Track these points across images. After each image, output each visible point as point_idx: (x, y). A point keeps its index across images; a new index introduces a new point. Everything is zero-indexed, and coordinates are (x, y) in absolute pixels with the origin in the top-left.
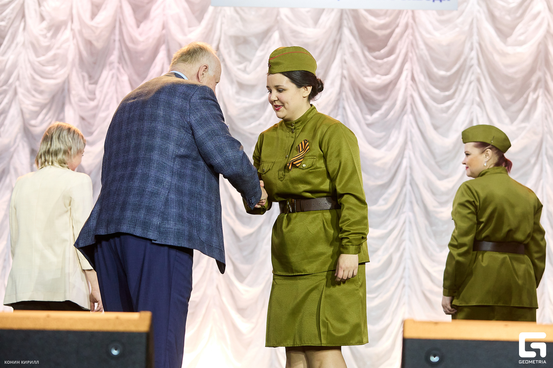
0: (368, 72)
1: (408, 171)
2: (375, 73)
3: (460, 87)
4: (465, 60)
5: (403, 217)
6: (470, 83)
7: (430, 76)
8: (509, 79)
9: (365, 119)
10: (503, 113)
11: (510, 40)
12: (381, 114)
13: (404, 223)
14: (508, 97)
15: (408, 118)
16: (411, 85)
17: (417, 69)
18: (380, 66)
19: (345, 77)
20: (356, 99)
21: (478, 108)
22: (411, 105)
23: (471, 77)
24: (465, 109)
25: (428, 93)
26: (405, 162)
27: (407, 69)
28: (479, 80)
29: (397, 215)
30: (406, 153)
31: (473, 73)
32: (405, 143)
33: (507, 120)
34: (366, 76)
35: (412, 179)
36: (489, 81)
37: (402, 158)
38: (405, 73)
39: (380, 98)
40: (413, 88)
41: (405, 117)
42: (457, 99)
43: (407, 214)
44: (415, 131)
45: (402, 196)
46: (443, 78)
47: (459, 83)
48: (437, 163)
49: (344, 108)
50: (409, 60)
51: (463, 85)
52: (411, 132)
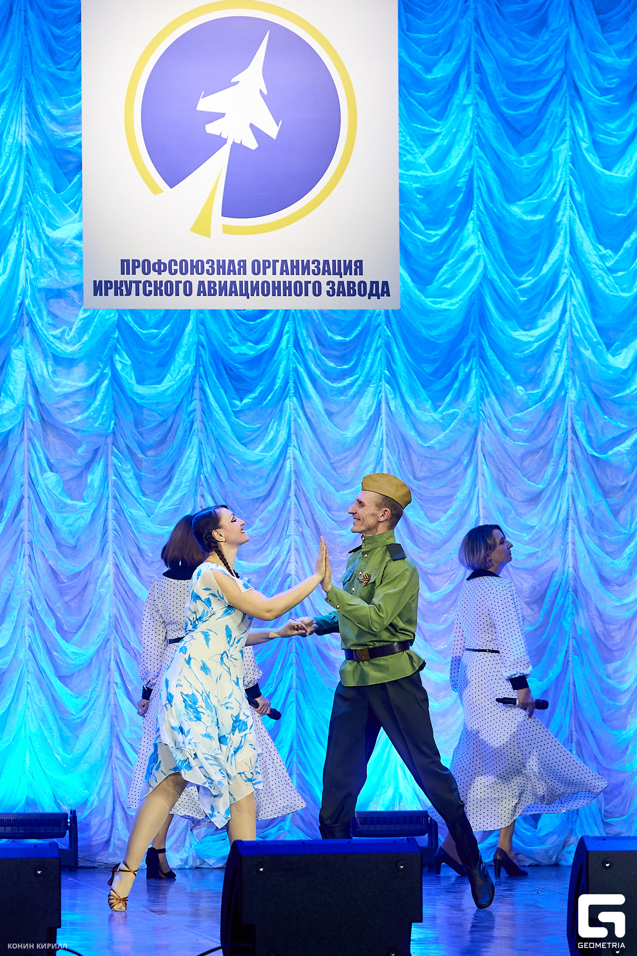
0: (236, 339)
1: (293, 478)
2: (244, 339)
3: (363, 357)
4: (370, 319)
5: (287, 543)
6: (377, 350)
7: (321, 341)
8: (431, 344)
9: (232, 405)
10: (423, 393)
11: (431, 288)
12: (254, 399)
13: (289, 550)
14: (429, 368)
15: (291, 403)
16: (294, 355)
17: (303, 332)
18: (251, 329)
19: (203, 347)
20: (219, 375)
21: (387, 386)
22: (295, 383)
23: (378, 342)
24: (371, 389)
25: (317, 365)
26: (289, 465)
27: (287, 332)
28: (388, 346)
29: (279, 541)
30: (290, 450)
31: (380, 337)
32: (289, 437)
33: (429, 405)
34: (234, 345)
35: (299, 488)
36: (403, 348)
37: (285, 460)
38: (285, 338)
39: (253, 374)
40: (297, 358)
41: (287, 401)
42: (360, 376)
43: (292, 537)
44: (302, 421)
45: (285, 513)
46: (339, 343)
47: (362, 351)
48: (331, 464)
49: (202, 390)
50: (291, 318)
51: (367, 354)
52: (295, 420)
